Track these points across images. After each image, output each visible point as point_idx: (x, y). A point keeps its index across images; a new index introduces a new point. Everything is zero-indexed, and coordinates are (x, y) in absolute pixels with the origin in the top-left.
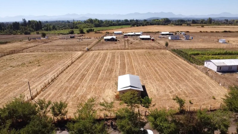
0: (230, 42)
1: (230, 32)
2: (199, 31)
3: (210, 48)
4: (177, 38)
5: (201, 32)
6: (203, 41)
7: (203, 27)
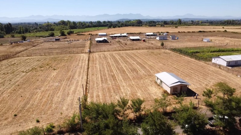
0: (212, 41)
1: (204, 32)
2: (177, 32)
3: (203, 47)
4: (165, 38)
5: (179, 32)
6: (190, 41)
7: (176, 27)
